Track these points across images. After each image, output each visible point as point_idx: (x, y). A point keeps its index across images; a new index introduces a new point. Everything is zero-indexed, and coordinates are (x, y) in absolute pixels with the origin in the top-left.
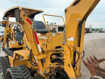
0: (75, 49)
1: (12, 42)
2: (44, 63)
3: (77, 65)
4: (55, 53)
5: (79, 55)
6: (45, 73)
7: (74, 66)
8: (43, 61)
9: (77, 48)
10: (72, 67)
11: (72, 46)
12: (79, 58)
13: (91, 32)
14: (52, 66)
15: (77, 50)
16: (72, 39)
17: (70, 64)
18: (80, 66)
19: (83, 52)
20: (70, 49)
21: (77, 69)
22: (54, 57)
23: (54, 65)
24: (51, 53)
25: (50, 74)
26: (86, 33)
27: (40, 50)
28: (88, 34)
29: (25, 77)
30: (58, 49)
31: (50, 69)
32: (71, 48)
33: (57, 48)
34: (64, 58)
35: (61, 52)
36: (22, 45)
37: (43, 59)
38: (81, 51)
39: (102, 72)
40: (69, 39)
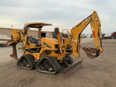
2: (63, 52)
3: (79, 51)
5: (80, 46)
7: (77, 51)
9: (79, 44)
11: (77, 43)
16: (76, 40)
20: (75, 45)
22: (67, 49)
23: (67, 53)
24: (66, 47)
27: (62, 46)
34: (73, 49)
37: (63, 50)
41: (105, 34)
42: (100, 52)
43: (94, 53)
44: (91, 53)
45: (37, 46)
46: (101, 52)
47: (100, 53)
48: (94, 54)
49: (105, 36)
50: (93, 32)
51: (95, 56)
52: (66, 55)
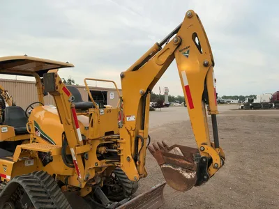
0: (138, 133)
1: (2, 129)
2: (86, 161)
3: (141, 158)
4: (104, 142)
5: (143, 141)
6: (87, 178)
7: (136, 160)
8: (84, 157)
9: (140, 131)
10: (132, 161)
11: (133, 129)
12: (143, 145)
13: (167, 106)
14: (99, 166)
15: (140, 134)
16: (132, 118)
17: (131, 157)
18: (145, 159)
19: (149, 137)
20: (129, 133)
21: (140, 163)
22: (103, 150)
23: (103, 164)
24: (98, 143)
25: (94, 184)
26: (156, 107)
27: (80, 139)
28: (160, 111)
29: (48, 190)
30: (110, 137)
31: (96, 172)
32: (132, 133)
33: (107, 134)
34: (121, 148)
35: (115, 140)
36: (28, 133)
37: (84, 153)
38: (146, 136)
39: (171, 159)
40: (128, 118)
41: (255, 97)
42: (211, 167)
43: (189, 170)
44: (179, 169)
45: (17, 133)
46: (217, 168)
47: (212, 170)
48: (188, 175)
49: (254, 102)
50: (187, 89)
51: (192, 180)
52: (97, 169)
